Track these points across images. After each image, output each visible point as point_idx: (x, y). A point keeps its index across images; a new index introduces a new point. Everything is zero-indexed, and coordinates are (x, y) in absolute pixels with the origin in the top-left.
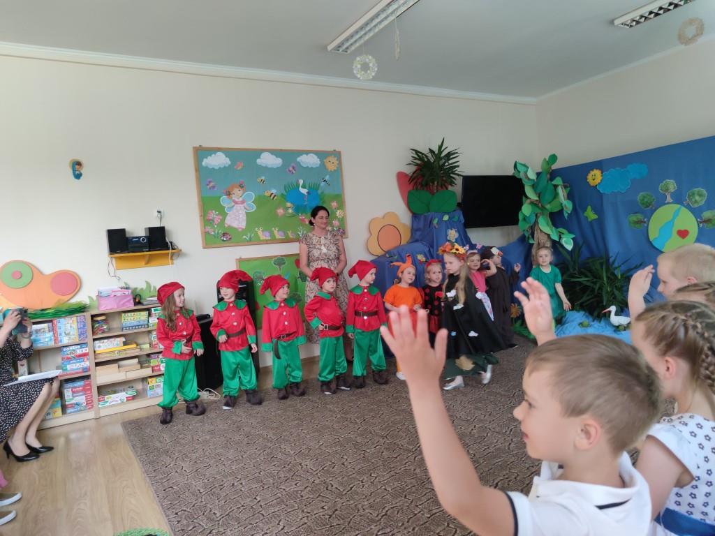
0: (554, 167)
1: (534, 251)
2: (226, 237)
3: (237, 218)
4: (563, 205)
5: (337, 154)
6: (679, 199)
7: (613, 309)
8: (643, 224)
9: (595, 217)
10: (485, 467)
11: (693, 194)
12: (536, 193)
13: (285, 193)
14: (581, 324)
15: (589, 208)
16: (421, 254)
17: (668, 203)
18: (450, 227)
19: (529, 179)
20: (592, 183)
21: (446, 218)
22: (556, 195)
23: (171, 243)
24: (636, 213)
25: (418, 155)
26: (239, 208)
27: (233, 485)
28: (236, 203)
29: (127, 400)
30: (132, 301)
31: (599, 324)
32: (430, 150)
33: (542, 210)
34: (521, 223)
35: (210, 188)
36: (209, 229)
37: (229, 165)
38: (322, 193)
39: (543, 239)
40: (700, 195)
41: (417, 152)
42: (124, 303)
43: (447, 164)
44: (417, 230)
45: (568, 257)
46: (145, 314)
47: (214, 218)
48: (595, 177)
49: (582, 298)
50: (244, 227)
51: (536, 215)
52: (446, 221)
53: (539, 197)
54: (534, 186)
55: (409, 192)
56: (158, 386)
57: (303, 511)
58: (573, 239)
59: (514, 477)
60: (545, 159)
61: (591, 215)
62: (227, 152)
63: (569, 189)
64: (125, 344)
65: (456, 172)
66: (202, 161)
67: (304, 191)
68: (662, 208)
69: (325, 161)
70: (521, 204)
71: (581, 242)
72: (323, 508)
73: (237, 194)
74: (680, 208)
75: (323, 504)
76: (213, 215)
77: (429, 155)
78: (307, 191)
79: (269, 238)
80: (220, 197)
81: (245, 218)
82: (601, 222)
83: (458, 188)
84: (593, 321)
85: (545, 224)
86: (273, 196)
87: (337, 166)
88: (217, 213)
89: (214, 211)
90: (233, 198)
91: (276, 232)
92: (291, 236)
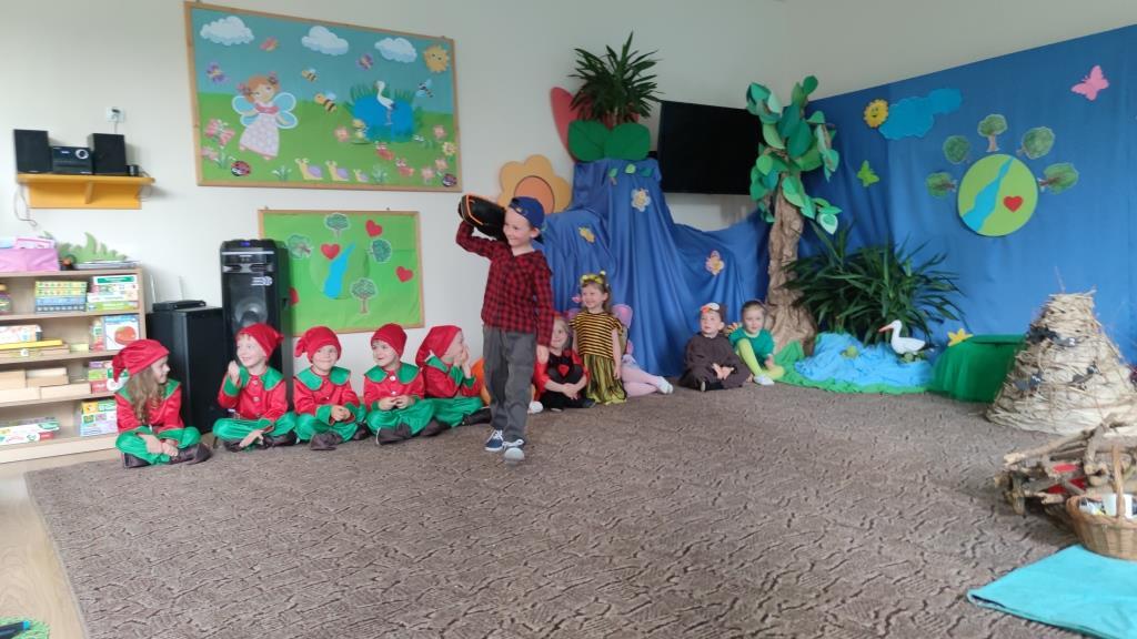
0: (812, 97)
1: (773, 236)
2: (243, 171)
3: (261, 136)
4: (824, 157)
6: (1009, 146)
7: (897, 325)
8: (950, 190)
9: (875, 179)
10: (670, 526)
11: (1033, 137)
12: (781, 138)
13: (351, 102)
14: (844, 352)
15: (866, 165)
16: (586, 227)
17: (992, 153)
18: (636, 185)
19: (770, 112)
20: (872, 122)
21: (631, 169)
22: (813, 142)
23: (136, 167)
24: (941, 171)
25: (589, 61)
26: (266, 120)
27: (214, 551)
28: (261, 110)
29: (41, 439)
30: (56, 261)
31: (874, 352)
32: (608, 48)
33: (789, 167)
34: (755, 188)
35: (214, 79)
36: (210, 151)
37: (251, 42)
38: (419, 109)
39: (789, 214)
40: (1044, 139)
41: (587, 55)
42: (39, 265)
43: (637, 78)
44: (582, 189)
45: (829, 245)
46: (82, 285)
47: (220, 133)
48: (877, 113)
49: (847, 309)
50: (275, 155)
51: (780, 176)
52: (630, 174)
53: (786, 145)
54: (778, 126)
55: (572, 124)
56: (101, 417)
57: (337, 584)
58: (837, 215)
59: (717, 539)
61: (867, 176)
62: (247, 17)
63: (834, 133)
64: (40, 337)
65: (653, 94)
66: (201, 28)
67: (386, 102)
68: (982, 161)
69: (425, 53)
70: (756, 155)
71: (850, 221)
72: (373, 579)
73: (263, 94)
74: (1010, 161)
75: (376, 575)
76: (220, 127)
77: (605, 60)
78: (392, 102)
79: (321, 179)
80: (232, 97)
81: (277, 139)
82: (883, 187)
83: (652, 122)
84: (865, 347)
85: (792, 190)
86: (329, 104)
87: (448, 65)
88: (226, 124)
89: (219, 121)
90: (257, 101)
91: (332, 167)
92: (359, 177)
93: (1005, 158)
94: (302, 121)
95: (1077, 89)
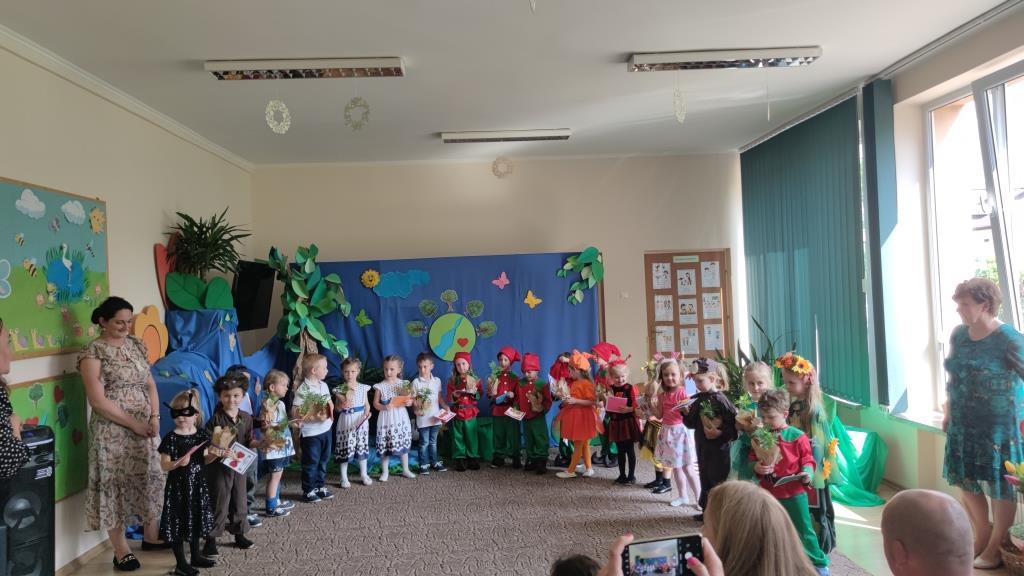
5: (103, 207)
6: (460, 309)
8: (424, 332)
11: (472, 305)
12: (303, 289)
13: (47, 266)
15: (363, 311)
17: (450, 313)
18: (230, 330)
20: (368, 284)
21: (227, 317)
24: (416, 320)
38: (86, 268)
39: (311, 346)
40: (478, 307)
48: (372, 278)
52: (228, 322)
53: (309, 296)
55: (167, 276)
58: (348, 345)
61: (364, 320)
68: (444, 316)
69: (90, 214)
74: (461, 317)
79: (27, 348)
82: (376, 328)
85: (316, 328)
86: (32, 270)
87: (103, 226)
91: (34, 335)
92: (51, 344)
93: (458, 316)
95: (494, 282)
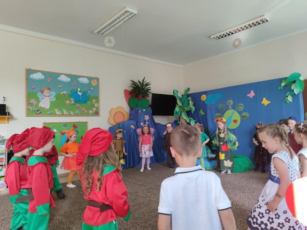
0: (189, 93)
2: (39, 112)
3: (45, 103)
4: (191, 108)
5: (97, 79)
6: (234, 108)
9: (204, 113)
12: (181, 103)
13: (71, 94)
15: (201, 110)
16: (133, 125)
19: (178, 96)
20: (203, 100)
22: (189, 104)
23: (9, 113)
26: (46, 99)
28: (45, 96)
32: (139, 81)
33: (183, 110)
34: (175, 115)
35: (33, 88)
36: (30, 107)
37: (44, 79)
38: (89, 95)
40: (241, 106)
41: (133, 82)
43: (146, 88)
44: (132, 115)
47: (33, 103)
48: (204, 98)
50: (49, 108)
51: (181, 112)
52: (144, 112)
53: (182, 104)
54: (180, 100)
58: (195, 122)
60: (185, 89)
61: (202, 113)
62: (43, 73)
63: (194, 102)
65: (150, 92)
66: (30, 75)
67: (80, 94)
69: (91, 81)
70: (175, 107)
73: (46, 92)
74: (234, 111)
76: (33, 101)
77: (139, 83)
79: (61, 114)
80: (38, 93)
81: (49, 104)
82: (206, 115)
83: (150, 98)
85: (184, 115)
87: (97, 84)
88: (35, 100)
89: (33, 99)
90: (44, 94)
91: (64, 111)
92: (72, 113)
94: (56, 99)
95: (248, 95)
